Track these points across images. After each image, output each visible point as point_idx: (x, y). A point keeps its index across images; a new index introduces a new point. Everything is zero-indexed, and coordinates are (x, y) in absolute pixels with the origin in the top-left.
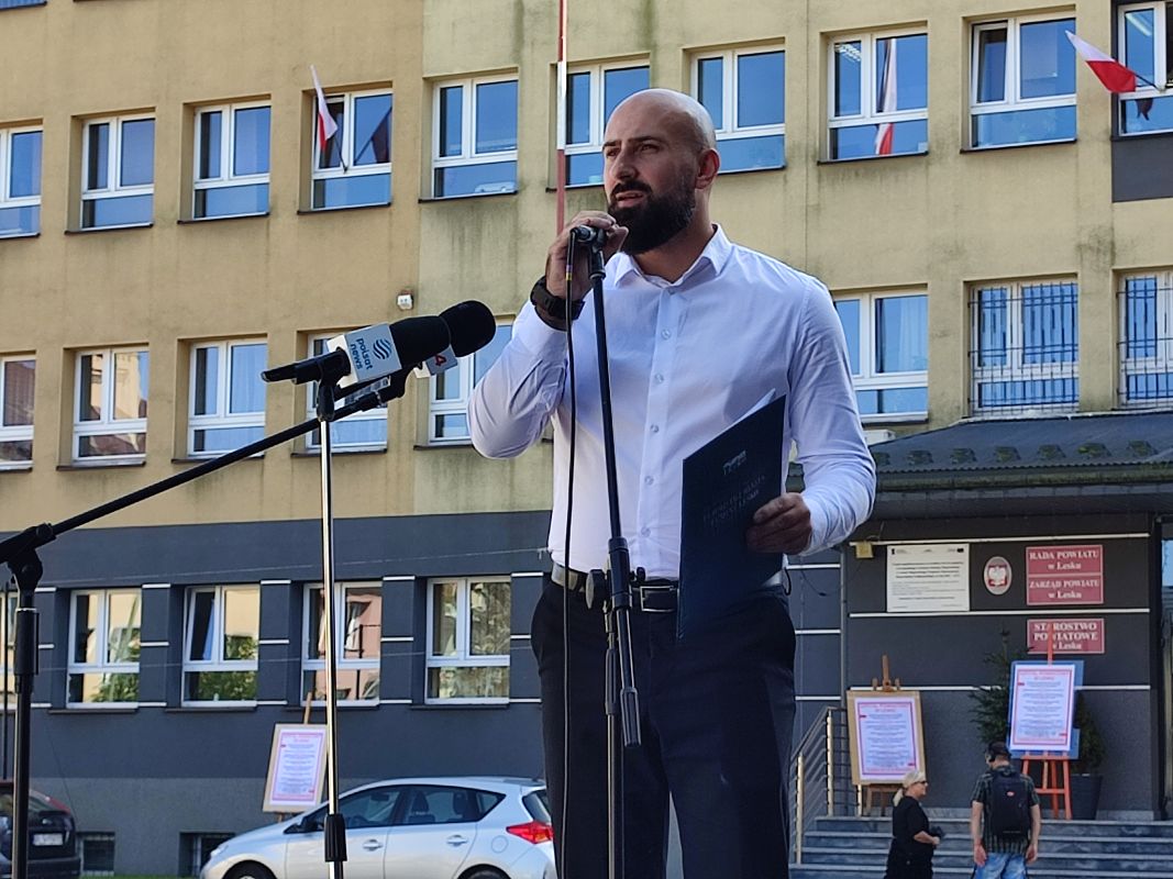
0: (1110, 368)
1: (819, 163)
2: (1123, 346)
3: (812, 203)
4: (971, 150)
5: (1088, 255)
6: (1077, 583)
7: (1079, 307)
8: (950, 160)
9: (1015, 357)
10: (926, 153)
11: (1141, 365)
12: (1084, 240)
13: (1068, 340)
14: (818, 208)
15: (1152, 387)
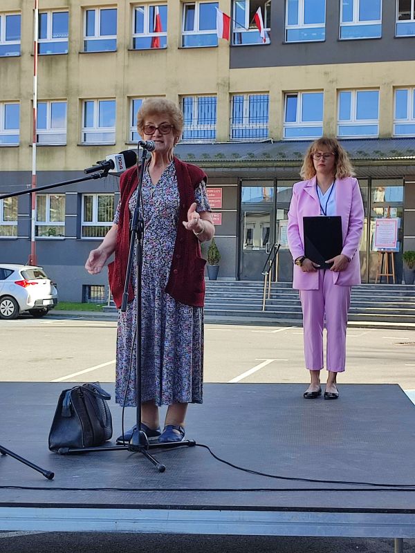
0: (227, 126)
1: (129, 50)
2: (231, 120)
3: (126, 64)
4: (182, 48)
5: (221, 87)
6: (213, 201)
7: (217, 105)
8: (174, 51)
9: (195, 122)
10: (166, 48)
11: (237, 126)
12: (220, 82)
13: (213, 117)
14: (128, 66)
15: (241, 134)
